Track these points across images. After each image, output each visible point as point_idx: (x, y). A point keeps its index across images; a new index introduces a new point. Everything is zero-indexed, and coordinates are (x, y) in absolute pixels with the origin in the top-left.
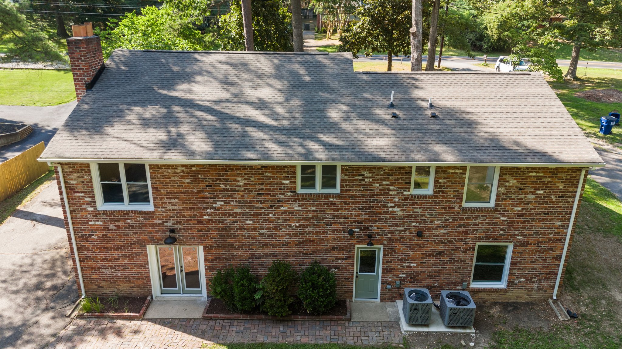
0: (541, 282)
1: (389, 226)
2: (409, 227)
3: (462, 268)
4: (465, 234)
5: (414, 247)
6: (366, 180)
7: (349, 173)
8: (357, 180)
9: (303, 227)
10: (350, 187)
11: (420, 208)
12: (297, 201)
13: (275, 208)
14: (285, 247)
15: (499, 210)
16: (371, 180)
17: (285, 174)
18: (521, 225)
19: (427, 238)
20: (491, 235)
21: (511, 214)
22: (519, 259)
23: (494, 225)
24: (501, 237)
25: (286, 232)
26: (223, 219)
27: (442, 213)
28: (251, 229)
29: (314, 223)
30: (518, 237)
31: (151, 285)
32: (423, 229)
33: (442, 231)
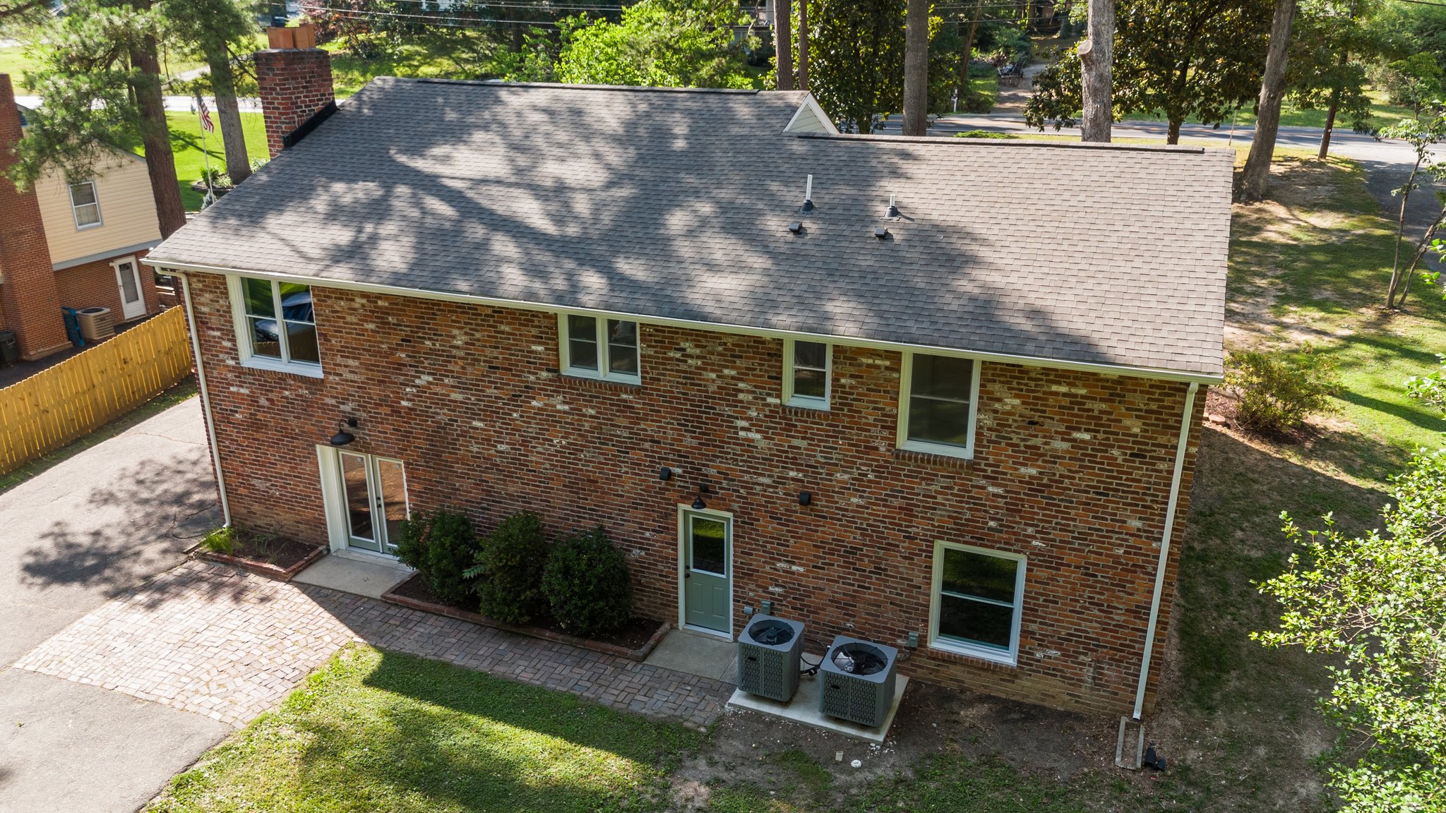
0: (1103, 668)
1: (741, 471)
2: (781, 481)
3: (906, 596)
4: (905, 515)
5: (797, 527)
6: (690, 361)
7: (656, 341)
8: (671, 359)
9: (575, 449)
10: (658, 374)
11: (803, 438)
12: (559, 392)
13: (521, 401)
14: (545, 487)
15: (983, 467)
16: (699, 363)
17: (534, 331)
18: (1041, 512)
19: (822, 511)
20: (967, 525)
21: (1013, 481)
22: (1042, 598)
23: (974, 503)
24: (994, 536)
25: (544, 454)
26: (433, 410)
27: (851, 456)
28: (482, 439)
29: (595, 443)
30: (1035, 543)
31: (325, 524)
32: (813, 488)
33: (854, 500)
